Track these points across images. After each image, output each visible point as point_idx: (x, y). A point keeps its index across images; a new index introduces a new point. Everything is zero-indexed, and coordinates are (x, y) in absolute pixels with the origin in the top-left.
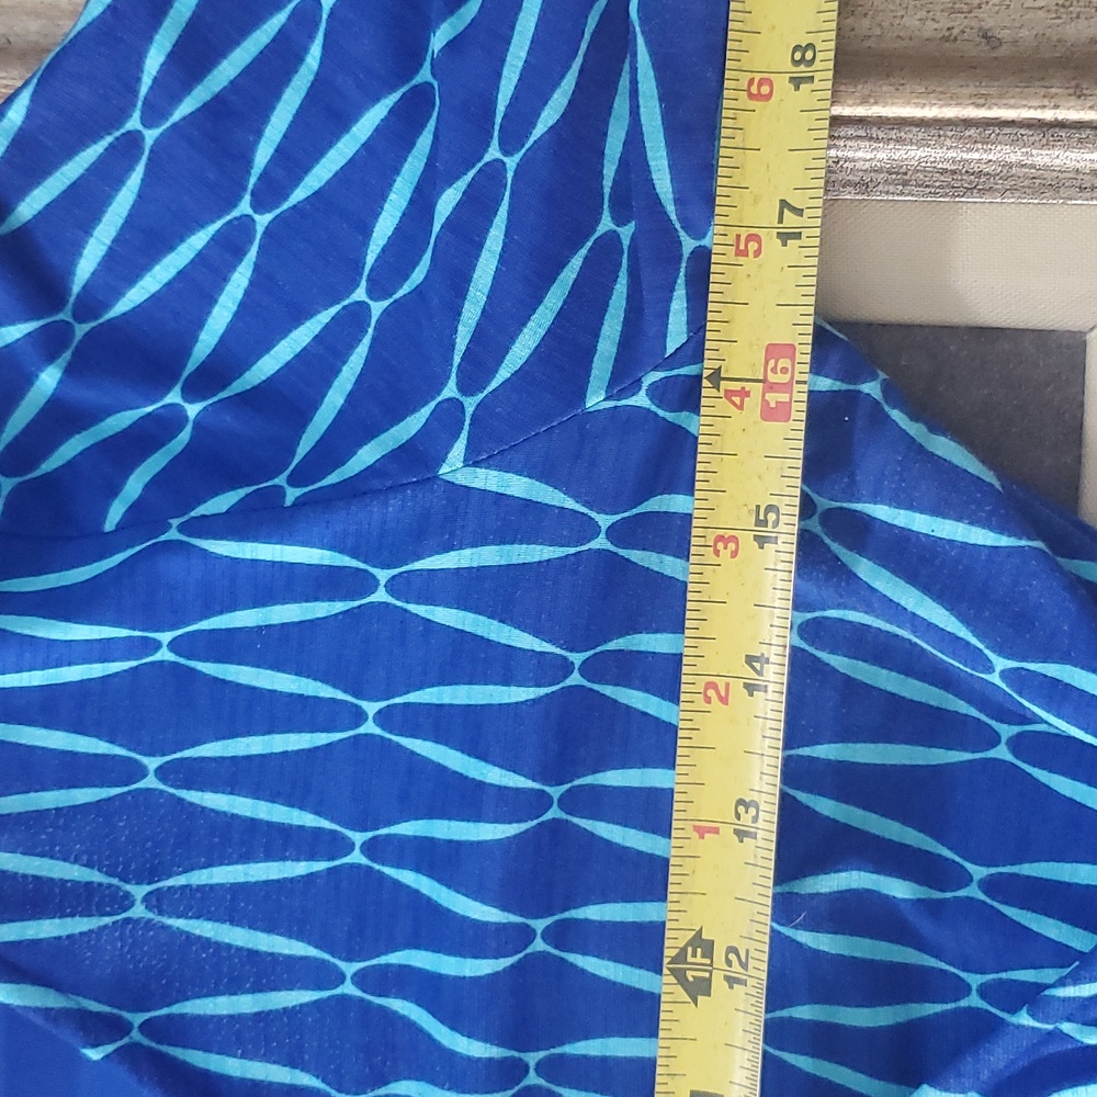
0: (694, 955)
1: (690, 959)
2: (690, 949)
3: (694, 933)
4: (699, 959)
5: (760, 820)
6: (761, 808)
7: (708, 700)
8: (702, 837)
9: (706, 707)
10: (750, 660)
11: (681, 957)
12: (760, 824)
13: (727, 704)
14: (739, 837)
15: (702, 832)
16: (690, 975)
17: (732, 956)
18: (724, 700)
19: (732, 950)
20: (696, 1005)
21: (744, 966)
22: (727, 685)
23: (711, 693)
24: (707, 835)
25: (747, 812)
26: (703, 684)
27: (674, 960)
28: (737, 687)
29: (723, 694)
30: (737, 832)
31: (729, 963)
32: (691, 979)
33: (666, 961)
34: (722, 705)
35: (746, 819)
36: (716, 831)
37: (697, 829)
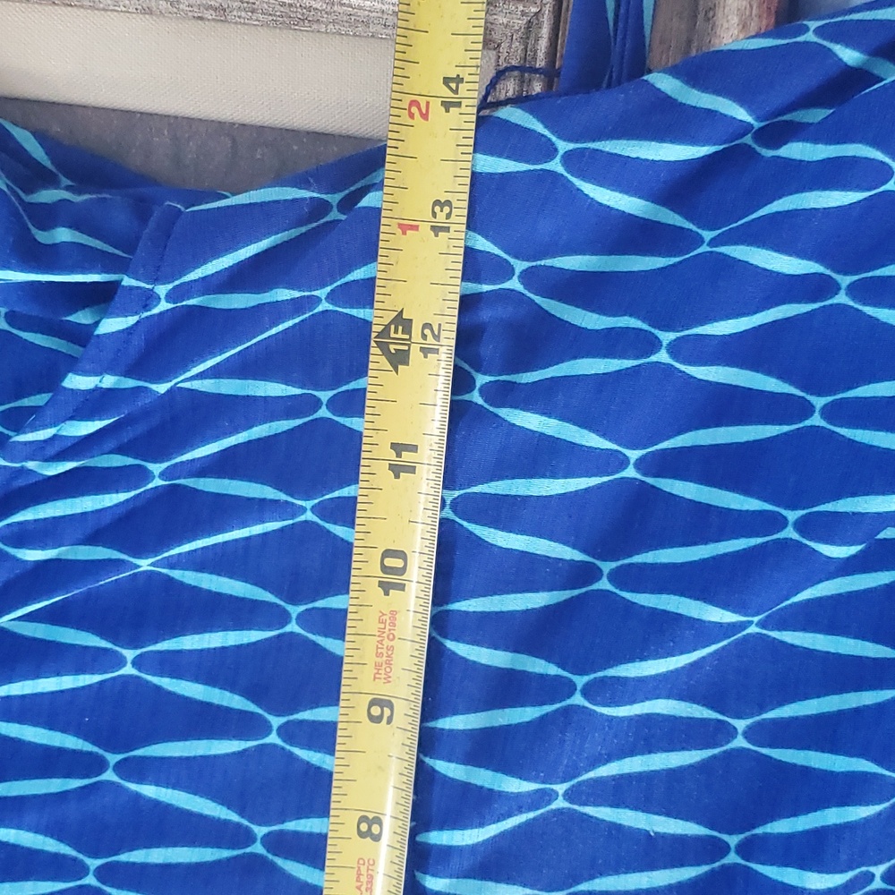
0: (396, 332)
1: (393, 335)
2: (393, 327)
3: (396, 313)
4: (400, 335)
5: (453, 215)
6: (454, 206)
7: (412, 116)
8: (404, 233)
9: (410, 122)
10: (447, 81)
11: (385, 332)
12: (453, 219)
13: (427, 120)
14: (434, 232)
15: (405, 228)
16: (392, 348)
17: (427, 332)
18: (425, 116)
19: (427, 326)
20: (397, 373)
21: (437, 337)
22: (428, 103)
23: (414, 110)
24: (409, 232)
25: (442, 211)
26: (408, 102)
27: (380, 335)
28: (436, 106)
29: (424, 111)
30: (433, 228)
31: (424, 336)
32: (393, 351)
33: (373, 335)
34: (422, 120)
35: (441, 217)
36: (415, 228)
37: (400, 226)
